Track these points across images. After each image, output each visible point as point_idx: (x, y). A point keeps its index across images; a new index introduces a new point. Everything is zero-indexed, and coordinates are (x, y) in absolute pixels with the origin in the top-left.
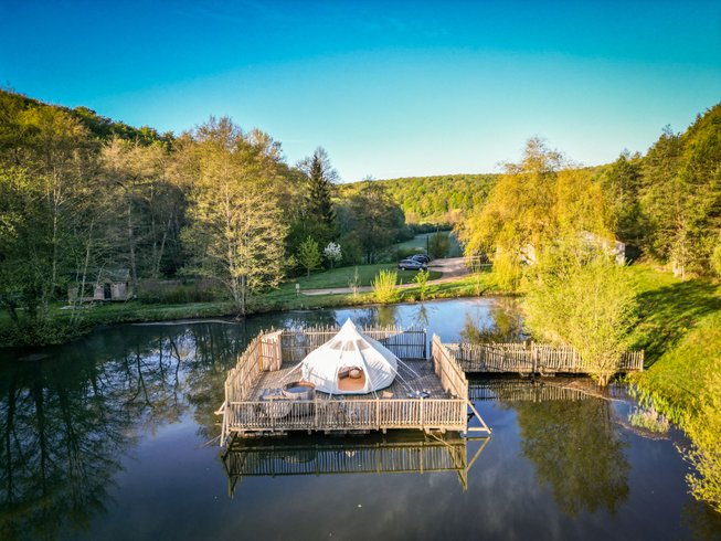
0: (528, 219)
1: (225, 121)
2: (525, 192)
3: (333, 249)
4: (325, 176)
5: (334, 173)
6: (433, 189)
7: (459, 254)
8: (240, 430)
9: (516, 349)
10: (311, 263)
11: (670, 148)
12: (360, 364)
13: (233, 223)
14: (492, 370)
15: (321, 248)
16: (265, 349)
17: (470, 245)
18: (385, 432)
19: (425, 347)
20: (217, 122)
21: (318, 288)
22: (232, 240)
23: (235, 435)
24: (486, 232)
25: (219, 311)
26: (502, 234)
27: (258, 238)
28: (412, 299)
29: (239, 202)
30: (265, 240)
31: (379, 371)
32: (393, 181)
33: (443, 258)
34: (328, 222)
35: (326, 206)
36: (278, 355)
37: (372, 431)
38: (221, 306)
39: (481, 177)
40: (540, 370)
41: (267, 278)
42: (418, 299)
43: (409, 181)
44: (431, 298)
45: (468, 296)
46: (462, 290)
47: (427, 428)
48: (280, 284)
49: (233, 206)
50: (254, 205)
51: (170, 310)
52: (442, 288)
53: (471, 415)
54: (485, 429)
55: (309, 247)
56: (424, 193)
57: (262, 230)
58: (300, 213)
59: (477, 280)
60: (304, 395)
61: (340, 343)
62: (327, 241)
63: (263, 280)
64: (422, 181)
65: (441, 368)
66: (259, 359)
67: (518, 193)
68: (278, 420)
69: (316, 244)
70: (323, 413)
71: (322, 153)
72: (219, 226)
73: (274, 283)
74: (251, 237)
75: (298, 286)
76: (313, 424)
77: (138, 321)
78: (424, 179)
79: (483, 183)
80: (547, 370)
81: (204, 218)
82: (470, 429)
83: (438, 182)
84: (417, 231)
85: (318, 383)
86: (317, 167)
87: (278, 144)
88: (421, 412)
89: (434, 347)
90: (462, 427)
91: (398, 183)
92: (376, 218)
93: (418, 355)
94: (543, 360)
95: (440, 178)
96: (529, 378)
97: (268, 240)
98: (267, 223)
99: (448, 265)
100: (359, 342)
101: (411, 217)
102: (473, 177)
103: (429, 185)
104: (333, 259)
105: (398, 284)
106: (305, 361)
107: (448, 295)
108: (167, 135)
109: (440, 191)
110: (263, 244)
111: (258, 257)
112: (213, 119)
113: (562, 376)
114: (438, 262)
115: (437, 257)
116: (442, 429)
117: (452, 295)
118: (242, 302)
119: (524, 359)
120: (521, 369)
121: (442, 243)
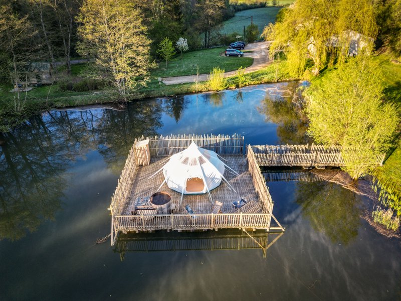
3: (182, 43)
8: (123, 230)
10: (167, 56)
12: (201, 176)
14: (284, 165)
16: (139, 153)
18: (216, 230)
21: (174, 76)
33: (253, 42)
34: (179, 20)
35: (177, 7)
36: (148, 156)
40: (316, 165)
42: (237, 86)
45: (270, 83)
46: (266, 78)
47: (243, 228)
52: (253, 76)
54: (280, 228)
55: (167, 45)
60: (164, 206)
61: (187, 159)
62: (178, 37)
66: (136, 157)
69: (171, 42)
75: (159, 79)
80: (320, 165)
82: (271, 228)
84: (237, 9)
90: (266, 227)
93: (238, 152)
94: (319, 159)
96: (309, 170)
99: (257, 50)
100: (200, 158)
104: (183, 49)
107: (257, 82)
113: (330, 168)
114: (250, 45)
115: (250, 42)
116: (254, 229)
117: (259, 82)
118: (124, 93)
119: (307, 159)
120: (304, 164)
121: (254, 32)
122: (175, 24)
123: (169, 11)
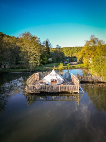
0: (91, 52)
1: (28, 32)
3: (50, 59)
4: (49, 44)
5: (50, 44)
6: (70, 50)
7: (76, 61)
8: (30, 91)
9: (89, 77)
10: (46, 62)
12: (56, 79)
13: (30, 52)
14: (84, 81)
15: (48, 59)
16: (36, 76)
18: (61, 92)
19: (69, 76)
21: (47, 67)
22: (30, 55)
23: (29, 92)
24: (82, 55)
26: (85, 56)
27: (35, 55)
28: (66, 69)
30: (36, 56)
31: (60, 80)
33: (72, 62)
34: (49, 54)
35: (49, 51)
36: (39, 77)
37: (58, 92)
38: (27, 69)
39: (80, 47)
40: (94, 81)
41: (37, 63)
42: (68, 69)
43: (65, 48)
44: (70, 69)
46: (77, 67)
47: (70, 91)
48: (39, 65)
49: (29, 48)
50: (34, 48)
51: (17, 70)
52: (72, 67)
54: (83, 92)
55: (45, 58)
56: (68, 50)
59: (80, 65)
60: (44, 84)
61: (51, 74)
64: (68, 48)
65: (73, 80)
66: (34, 78)
68: (38, 89)
70: (48, 88)
71: (48, 40)
72: (27, 52)
73: (38, 65)
74: (33, 55)
75: (43, 66)
76: (46, 90)
77: (11, 72)
79: (80, 48)
80: (96, 81)
81: (23, 50)
82: (80, 92)
83: (71, 48)
84: (67, 58)
85: (47, 83)
86: (47, 43)
87: (39, 39)
88: (69, 88)
89: (72, 76)
90: (78, 91)
92: (59, 53)
93: (68, 78)
94: (95, 79)
95: (72, 47)
96: (92, 83)
97: (37, 56)
98: (36, 52)
99: (73, 63)
100: (56, 74)
101: (66, 55)
102: (78, 47)
104: (50, 61)
105: (63, 66)
106: (44, 78)
109: (72, 50)
111: (35, 59)
112: (26, 32)
113: (99, 82)
116: (74, 92)
117: (75, 68)
118: (31, 68)
119: (91, 79)
120: (90, 81)
121: (72, 59)
122: (48, 55)
123: (46, 52)
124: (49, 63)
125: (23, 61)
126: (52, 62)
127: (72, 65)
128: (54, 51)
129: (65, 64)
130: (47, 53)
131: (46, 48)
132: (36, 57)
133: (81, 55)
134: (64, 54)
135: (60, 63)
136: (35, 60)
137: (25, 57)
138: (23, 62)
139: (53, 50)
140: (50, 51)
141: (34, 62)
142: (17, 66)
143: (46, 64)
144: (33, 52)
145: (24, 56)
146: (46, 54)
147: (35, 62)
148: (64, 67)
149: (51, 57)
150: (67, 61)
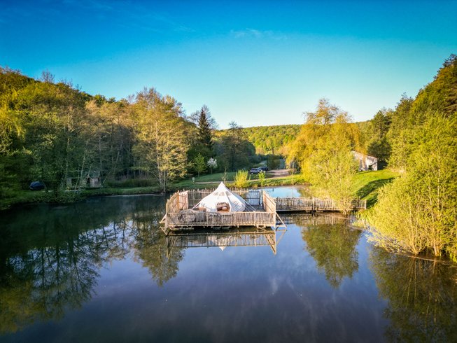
1: (152, 90)
2: (318, 128)
3: (212, 162)
4: (208, 119)
5: (212, 120)
6: (273, 134)
7: (284, 168)
8: (172, 226)
10: (200, 169)
11: (406, 106)
12: (227, 201)
13: (160, 143)
15: (206, 161)
16: (181, 199)
17: (289, 158)
18: (238, 227)
19: (260, 200)
20: (148, 90)
21: (204, 181)
22: (160, 152)
23: (170, 228)
24: (297, 150)
25: (151, 190)
26: (306, 151)
27: (173, 151)
28: (256, 186)
29: (163, 132)
30: (176, 152)
31: (237, 205)
32: (248, 129)
33: (276, 169)
34: (210, 147)
35: (208, 138)
36: (187, 202)
37: (233, 226)
38: (153, 188)
40: (316, 209)
41: (177, 172)
42: (259, 186)
43: (258, 128)
44: (266, 186)
45: (288, 184)
46: (284, 182)
47: (257, 226)
48: (185, 176)
49: (159, 134)
50: (171, 134)
51: (126, 190)
52: (273, 181)
53: (277, 219)
54: (284, 226)
55: (200, 159)
56: (268, 136)
57: (174, 147)
58: (193, 142)
59: (293, 178)
61: (218, 193)
62: (209, 158)
63: (175, 173)
64: (266, 129)
65: (266, 205)
66: (178, 203)
67: (314, 129)
68: (190, 222)
69: (203, 158)
70: (210, 220)
71: (206, 108)
72: (153, 144)
74: (170, 150)
75: (193, 179)
77: (109, 195)
78: (268, 127)
80: (319, 209)
81: (145, 139)
82: (277, 226)
83: (277, 129)
84: (263, 158)
85: (208, 209)
86: (203, 117)
87: (180, 104)
88: (255, 219)
89: (264, 196)
90: (273, 225)
91: (251, 130)
92: (237, 146)
93: (256, 203)
94: (318, 204)
95: (278, 127)
96: (310, 213)
97: (179, 152)
98: (177, 143)
99: (277, 172)
100: (227, 193)
101: (259, 150)
103: (271, 131)
104: (212, 167)
105: (248, 179)
106: (201, 202)
107: (276, 184)
108: (112, 100)
109: (278, 135)
110: (175, 154)
111: (173, 161)
113: (326, 212)
114: (273, 171)
115: (272, 169)
116: (265, 225)
117: (279, 184)
118: (164, 185)
119: (309, 205)
120: (307, 209)
121: (275, 161)
122: (207, 150)
123: (202, 141)
124: (209, 171)
125: (144, 165)
126: (218, 170)
127: (273, 176)
128: (224, 138)
129: (254, 175)
130: (202, 144)
131: (200, 132)
132: (176, 156)
133: (294, 151)
134: (254, 148)
135: (240, 172)
136: (175, 163)
137: (148, 157)
138: (143, 168)
139: (219, 135)
140: (213, 139)
141: (171, 168)
142: (124, 180)
143: (202, 174)
144: (169, 142)
145: (147, 152)
146: (201, 148)
147: (175, 167)
148: (249, 181)
149: (215, 156)
150: (261, 165)
